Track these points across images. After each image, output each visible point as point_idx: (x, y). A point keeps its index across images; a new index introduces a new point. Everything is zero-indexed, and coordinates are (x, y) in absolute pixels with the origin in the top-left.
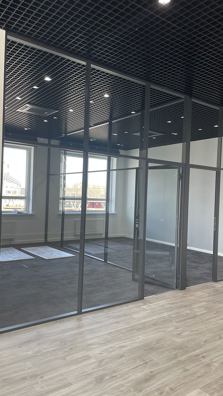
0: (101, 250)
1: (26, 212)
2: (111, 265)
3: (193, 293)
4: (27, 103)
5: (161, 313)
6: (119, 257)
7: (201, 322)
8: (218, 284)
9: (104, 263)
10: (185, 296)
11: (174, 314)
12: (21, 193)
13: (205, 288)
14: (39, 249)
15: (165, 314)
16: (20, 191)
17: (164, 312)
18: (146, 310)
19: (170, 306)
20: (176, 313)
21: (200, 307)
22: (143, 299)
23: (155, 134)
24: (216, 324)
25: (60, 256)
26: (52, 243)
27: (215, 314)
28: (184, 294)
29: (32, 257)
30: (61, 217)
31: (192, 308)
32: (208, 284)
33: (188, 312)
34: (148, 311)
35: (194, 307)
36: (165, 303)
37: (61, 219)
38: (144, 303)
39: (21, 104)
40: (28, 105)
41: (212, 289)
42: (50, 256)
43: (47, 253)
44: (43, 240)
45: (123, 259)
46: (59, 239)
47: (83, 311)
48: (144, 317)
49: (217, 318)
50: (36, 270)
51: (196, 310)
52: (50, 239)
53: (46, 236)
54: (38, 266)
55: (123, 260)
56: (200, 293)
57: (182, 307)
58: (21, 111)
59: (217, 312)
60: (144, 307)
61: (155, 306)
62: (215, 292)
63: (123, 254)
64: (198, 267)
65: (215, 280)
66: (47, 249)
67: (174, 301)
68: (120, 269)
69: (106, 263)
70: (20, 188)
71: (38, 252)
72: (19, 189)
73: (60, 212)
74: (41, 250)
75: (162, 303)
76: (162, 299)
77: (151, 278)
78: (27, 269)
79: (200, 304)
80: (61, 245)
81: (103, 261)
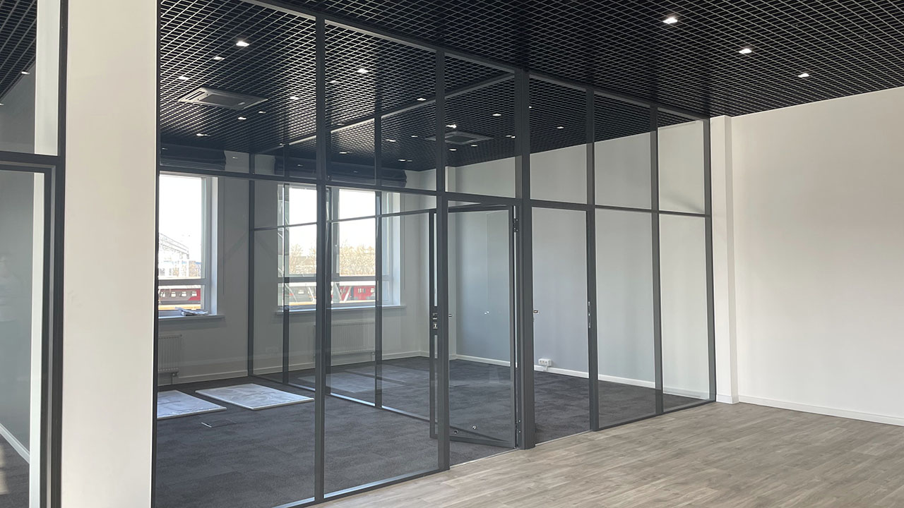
0: (369, 386)
1: (204, 313)
2: (389, 413)
3: (549, 453)
4: (200, 87)
5: (480, 490)
6: (407, 397)
7: (554, 500)
8: (600, 435)
9: (374, 410)
10: (530, 458)
11: (504, 490)
12: (190, 272)
13: (574, 443)
14: (234, 390)
15: (487, 493)
16: (188, 267)
17: (484, 489)
18: (452, 487)
19: (499, 477)
20: (508, 489)
21: (556, 477)
22: (449, 469)
23: (473, 139)
24: (581, 501)
25: (281, 401)
26: (263, 377)
27: (582, 485)
28: (530, 456)
29: (220, 407)
30: (282, 319)
31: (542, 479)
32: (580, 436)
33: (532, 485)
34: (453, 490)
35: (544, 476)
36: (490, 474)
37: (282, 325)
38: (448, 476)
39: (188, 89)
40: (202, 90)
41: (586, 444)
42: (259, 402)
43: (253, 396)
44: (243, 372)
45: (417, 399)
46: (278, 367)
47: (326, 496)
48: (444, 499)
49: (585, 492)
50: (229, 430)
51: (549, 481)
52: (258, 370)
53: (250, 364)
54: (234, 424)
55: (416, 402)
56: (562, 453)
57: (521, 478)
58: (188, 101)
59: (587, 482)
60: (450, 482)
61: (469, 480)
62: (592, 449)
63: (415, 391)
64: (568, 405)
65: (596, 428)
66: (251, 390)
67: (509, 469)
68: (407, 418)
69: (378, 410)
70: (188, 261)
71: (232, 397)
72: (184, 265)
73: (279, 309)
74: (240, 392)
75: (483, 473)
76: (485, 467)
77: (467, 432)
78: (209, 429)
79: (558, 471)
80: (283, 380)
81: (372, 406)
